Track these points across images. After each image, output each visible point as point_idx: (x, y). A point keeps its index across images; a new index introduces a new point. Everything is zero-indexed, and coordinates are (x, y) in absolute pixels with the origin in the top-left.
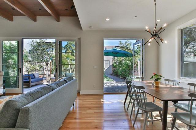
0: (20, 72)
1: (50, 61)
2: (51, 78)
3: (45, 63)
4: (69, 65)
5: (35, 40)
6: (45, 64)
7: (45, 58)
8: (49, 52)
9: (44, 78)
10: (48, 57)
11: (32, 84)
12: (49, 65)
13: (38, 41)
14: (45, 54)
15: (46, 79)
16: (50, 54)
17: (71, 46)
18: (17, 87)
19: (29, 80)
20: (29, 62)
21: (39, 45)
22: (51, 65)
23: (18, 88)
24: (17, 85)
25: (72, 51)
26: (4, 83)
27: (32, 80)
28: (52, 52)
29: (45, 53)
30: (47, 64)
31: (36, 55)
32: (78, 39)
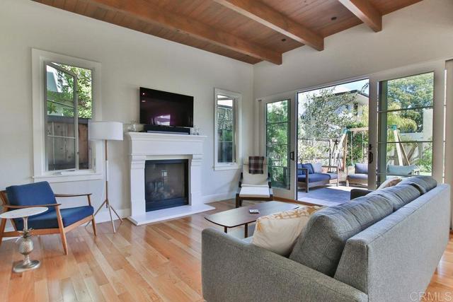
0: (293, 159)
1: (344, 135)
2: (348, 176)
3: (331, 140)
4: (398, 145)
5: (311, 94)
6: (332, 144)
7: (332, 130)
8: (341, 116)
9: (332, 175)
10: (338, 127)
11: (310, 185)
12: (340, 145)
13: (318, 93)
14: (333, 121)
15: (337, 178)
16: (343, 119)
17: (399, 91)
18: (288, 187)
19: (304, 176)
20: (302, 139)
21: (319, 102)
22: (344, 146)
23: (289, 189)
24: (288, 184)
25: (402, 106)
26: (268, 179)
27: (310, 176)
28: (346, 115)
29: (332, 118)
30: (336, 142)
31: (313, 124)
32: (446, 61)
